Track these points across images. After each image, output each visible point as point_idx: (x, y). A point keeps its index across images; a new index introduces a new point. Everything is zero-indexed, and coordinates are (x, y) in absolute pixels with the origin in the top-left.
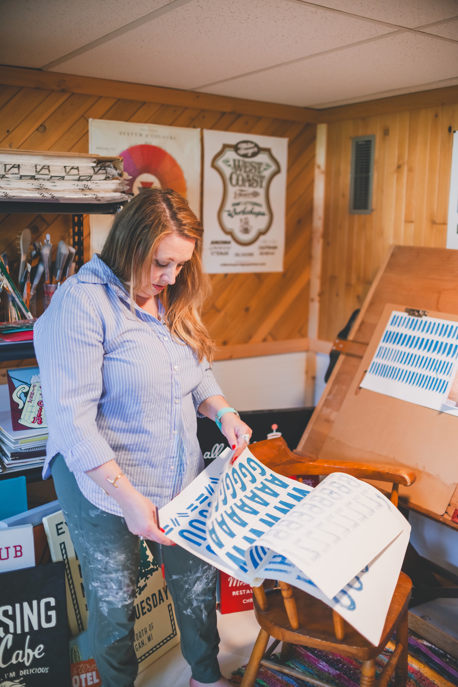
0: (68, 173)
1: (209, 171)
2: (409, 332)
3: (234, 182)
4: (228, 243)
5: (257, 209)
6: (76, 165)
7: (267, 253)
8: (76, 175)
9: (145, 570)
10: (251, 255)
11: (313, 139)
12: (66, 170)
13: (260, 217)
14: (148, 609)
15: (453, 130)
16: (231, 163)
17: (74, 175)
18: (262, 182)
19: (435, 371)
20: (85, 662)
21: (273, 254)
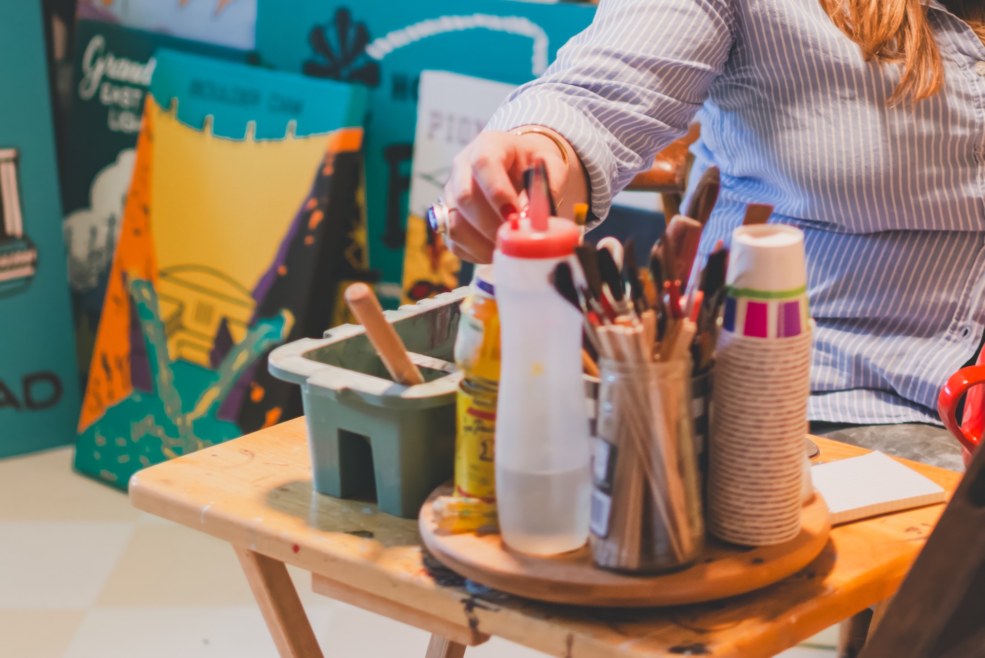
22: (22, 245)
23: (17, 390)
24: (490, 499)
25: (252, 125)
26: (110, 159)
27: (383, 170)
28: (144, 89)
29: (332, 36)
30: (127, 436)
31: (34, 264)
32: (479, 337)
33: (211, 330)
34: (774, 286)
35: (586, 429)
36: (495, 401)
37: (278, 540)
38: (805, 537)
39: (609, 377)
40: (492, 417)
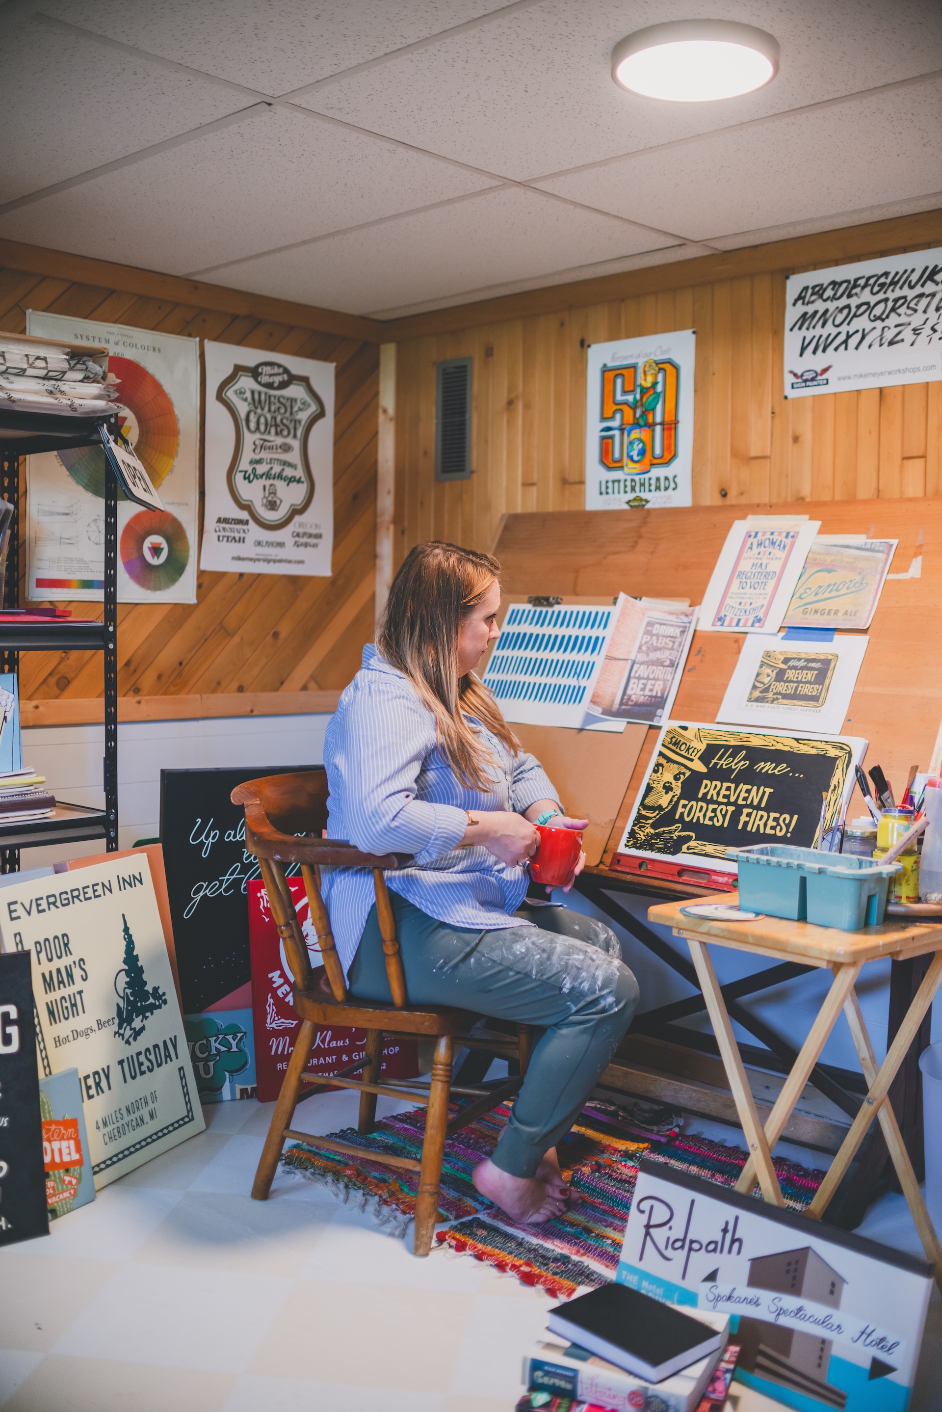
0: (31, 366)
1: (214, 407)
2: (536, 630)
3: (253, 426)
4: (247, 523)
5: (289, 472)
6: (42, 355)
7: (306, 545)
8: (43, 368)
9: (141, 1004)
10: (281, 545)
11: (375, 366)
12: (28, 360)
13: (293, 485)
14: (148, 1067)
15: (586, 344)
16: (248, 395)
17: (40, 368)
18: (295, 429)
19: (576, 676)
20: (57, 1123)
21: (315, 546)
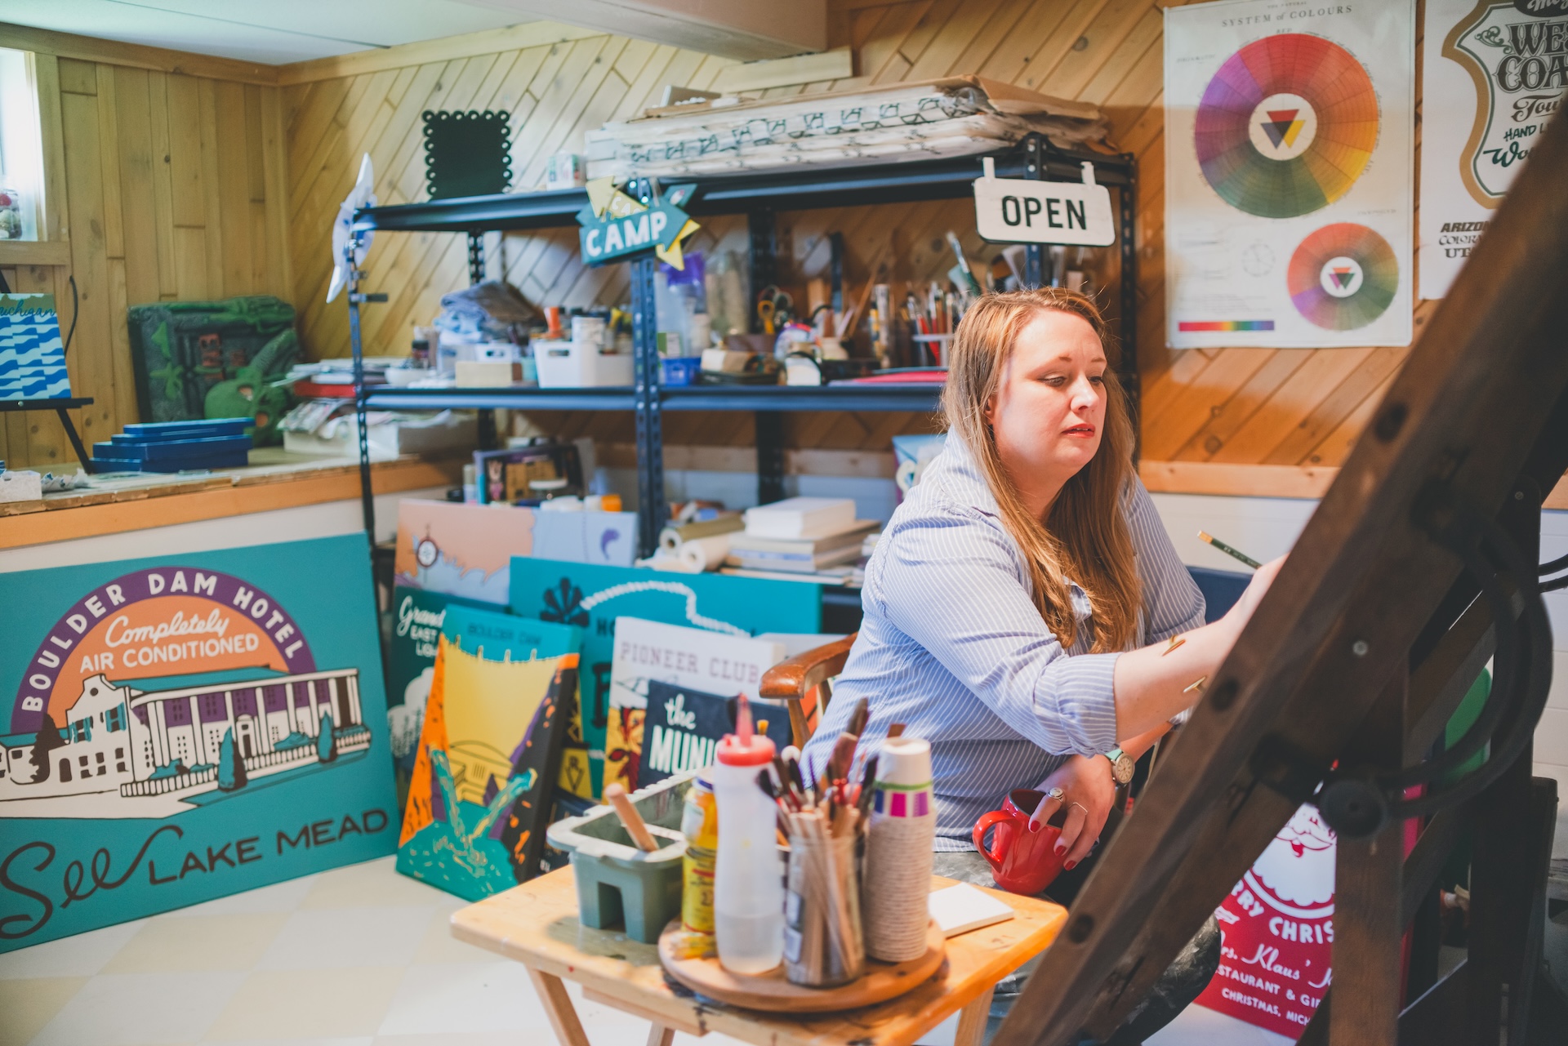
1: (1438, 67)
3: (1512, 80)
8: (895, 116)
12: (881, 111)
16: (1505, 35)
22: (361, 729)
23: (360, 823)
24: (710, 933)
25: (508, 651)
26: (418, 673)
27: (591, 679)
28: (439, 630)
29: (558, 595)
30: (431, 850)
31: (369, 741)
32: (701, 820)
33: (484, 782)
34: (909, 782)
35: (778, 883)
36: (713, 864)
37: (558, 963)
38: (931, 953)
39: (797, 848)
40: (711, 875)
